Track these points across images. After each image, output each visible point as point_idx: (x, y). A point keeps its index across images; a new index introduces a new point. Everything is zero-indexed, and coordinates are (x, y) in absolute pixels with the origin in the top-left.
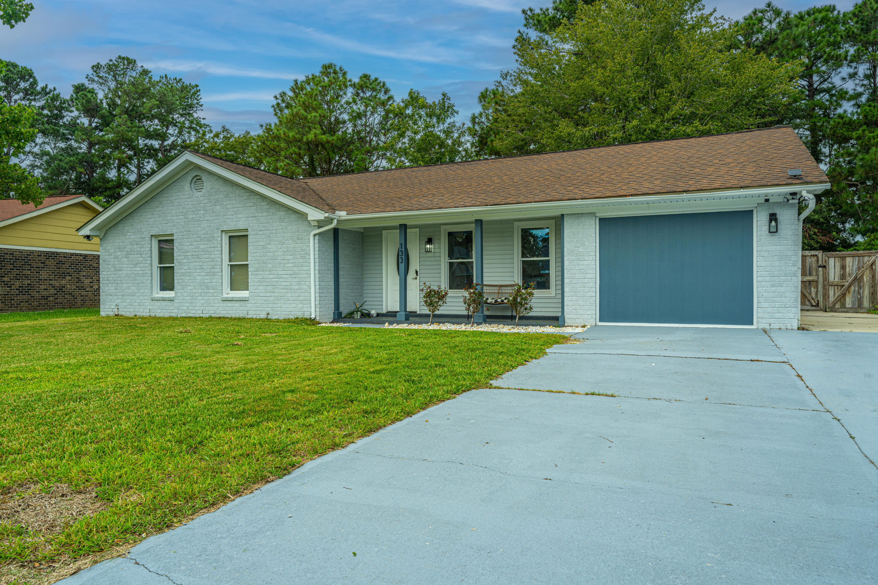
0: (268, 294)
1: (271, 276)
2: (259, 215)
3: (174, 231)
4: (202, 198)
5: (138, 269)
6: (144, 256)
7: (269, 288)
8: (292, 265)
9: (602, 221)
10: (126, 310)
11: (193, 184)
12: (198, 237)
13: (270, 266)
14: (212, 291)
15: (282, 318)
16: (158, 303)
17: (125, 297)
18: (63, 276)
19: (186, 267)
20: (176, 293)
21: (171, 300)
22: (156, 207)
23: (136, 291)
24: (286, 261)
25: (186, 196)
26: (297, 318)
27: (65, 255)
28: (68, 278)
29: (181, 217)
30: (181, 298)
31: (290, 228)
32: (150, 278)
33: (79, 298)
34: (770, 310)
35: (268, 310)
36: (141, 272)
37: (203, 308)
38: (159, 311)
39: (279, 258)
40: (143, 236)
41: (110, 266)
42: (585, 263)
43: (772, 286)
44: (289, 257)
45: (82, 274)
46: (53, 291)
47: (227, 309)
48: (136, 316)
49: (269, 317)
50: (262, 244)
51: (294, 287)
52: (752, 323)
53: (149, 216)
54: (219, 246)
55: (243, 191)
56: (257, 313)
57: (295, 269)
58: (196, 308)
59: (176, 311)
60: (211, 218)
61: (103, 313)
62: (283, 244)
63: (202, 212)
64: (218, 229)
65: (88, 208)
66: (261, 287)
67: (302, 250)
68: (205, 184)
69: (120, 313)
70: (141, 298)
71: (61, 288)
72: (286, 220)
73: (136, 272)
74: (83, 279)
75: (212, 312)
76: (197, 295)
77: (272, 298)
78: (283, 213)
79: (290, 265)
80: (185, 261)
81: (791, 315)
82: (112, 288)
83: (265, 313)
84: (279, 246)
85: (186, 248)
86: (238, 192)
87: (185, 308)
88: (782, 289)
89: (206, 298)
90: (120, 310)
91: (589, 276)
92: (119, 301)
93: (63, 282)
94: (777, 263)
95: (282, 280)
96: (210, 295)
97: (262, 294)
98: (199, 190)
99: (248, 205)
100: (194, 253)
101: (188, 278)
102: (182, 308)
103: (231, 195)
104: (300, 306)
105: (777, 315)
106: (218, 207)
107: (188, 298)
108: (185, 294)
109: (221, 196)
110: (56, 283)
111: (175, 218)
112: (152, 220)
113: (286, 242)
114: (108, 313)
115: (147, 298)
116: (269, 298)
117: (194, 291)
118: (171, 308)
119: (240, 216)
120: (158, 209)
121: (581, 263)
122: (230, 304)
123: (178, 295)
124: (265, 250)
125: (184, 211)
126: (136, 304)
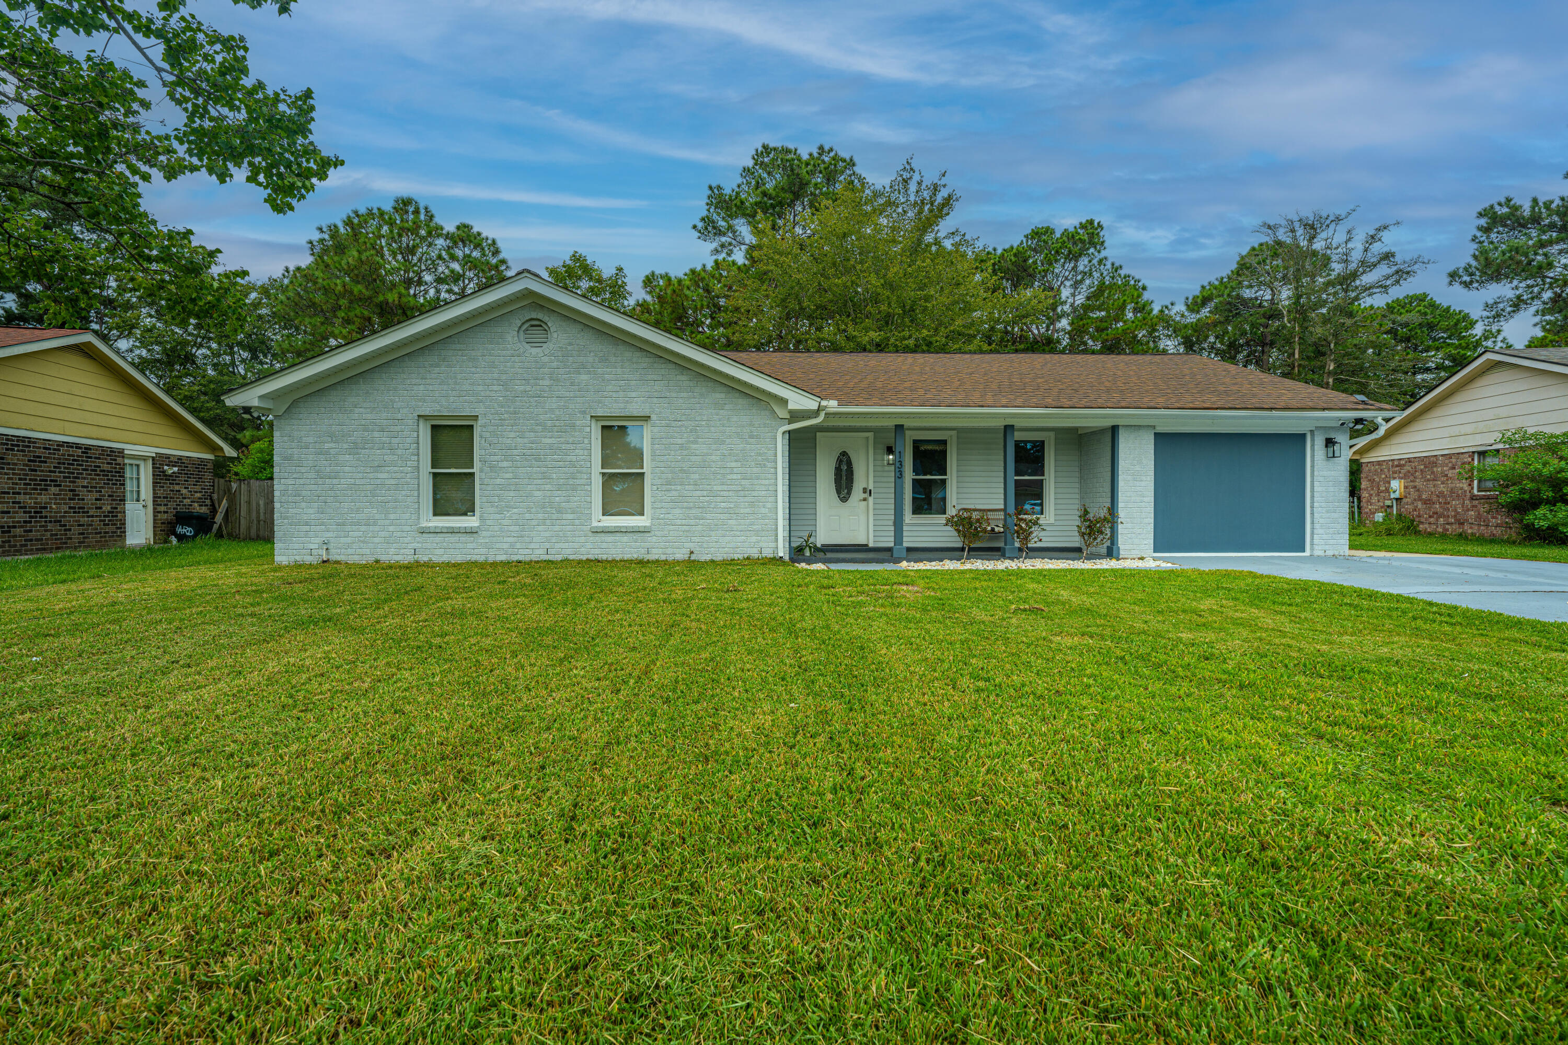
0: (692, 522)
1: (698, 493)
2: (674, 395)
3: (479, 410)
4: (546, 359)
5: (385, 475)
6: (399, 452)
7: (694, 511)
8: (739, 476)
9: (1157, 435)
10: (350, 551)
11: (521, 333)
12: (537, 425)
13: (697, 476)
14: (571, 516)
15: (719, 557)
16: (439, 538)
17: (348, 528)
18: (43, 485)
19: (508, 476)
20: (482, 519)
21: (471, 532)
22: (431, 366)
23: (377, 516)
24: (728, 471)
25: (509, 353)
26: (748, 558)
27: (48, 445)
28: (53, 490)
29: (495, 388)
30: (496, 528)
31: (735, 419)
32: (416, 494)
33: (76, 530)
34: (1325, 536)
35: (691, 546)
36: (393, 482)
37: (547, 545)
38: (441, 551)
39: (713, 465)
40: (399, 416)
41: (303, 470)
42: (1143, 484)
43: (1327, 512)
44: (733, 464)
45: (80, 482)
46: (21, 517)
47: (604, 545)
48: (377, 561)
49: (693, 557)
50: (679, 441)
51: (742, 511)
52: (1304, 551)
53: (414, 381)
54: (586, 441)
55: (638, 354)
56: (669, 551)
57: (743, 482)
58: (532, 546)
59: (484, 551)
60: (567, 394)
61: (281, 558)
62: (723, 443)
63: (547, 382)
64: (584, 413)
65: (90, 357)
66: (677, 511)
67: (759, 454)
68: (555, 335)
69: (334, 557)
70: (391, 528)
71: (39, 511)
72: (727, 407)
73: (379, 482)
74: (83, 492)
75: (568, 551)
76: (534, 522)
77: (699, 528)
78: (723, 395)
79: (735, 477)
80: (505, 464)
81: (1343, 542)
82: (311, 511)
83: (688, 551)
84: (714, 447)
85: (509, 441)
86: (628, 354)
87: (505, 546)
88: (1336, 515)
89: (557, 528)
90: (332, 551)
91: (1145, 499)
92: (330, 534)
93: (43, 498)
94: (1332, 489)
95: (719, 499)
96: (564, 522)
97: (679, 522)
98: (540, 344)
99: (649, 377)
100: (528, 452)
101: (512, 494)
102: (498, 546)
103: (613, 359)
104: (754, 539)
105: (1332, 542)
106: (584, 377)
107: (512, 528)
108: (505, 522)
109: (591, 359)
110: (28, 500)
111: (480, 388)
112: (422, 387)
113: (728, 441)
114: (298, 558)
115: (407, 528)
116: (694, 528)
117: (527, 516)
118: (470, 546)
119: (633, 394)
120: (437, 370)
121: (1138, 483)
122: (610, 538)
123: (488, 522)
124: (685, 452)
125: (504, 377)
126: (376, 540)
